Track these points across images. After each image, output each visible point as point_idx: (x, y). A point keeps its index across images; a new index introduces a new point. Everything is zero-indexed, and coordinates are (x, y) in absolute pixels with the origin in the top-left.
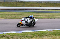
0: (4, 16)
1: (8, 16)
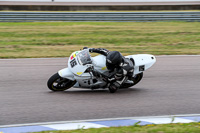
0: (128, 41)
1: (147, 40)
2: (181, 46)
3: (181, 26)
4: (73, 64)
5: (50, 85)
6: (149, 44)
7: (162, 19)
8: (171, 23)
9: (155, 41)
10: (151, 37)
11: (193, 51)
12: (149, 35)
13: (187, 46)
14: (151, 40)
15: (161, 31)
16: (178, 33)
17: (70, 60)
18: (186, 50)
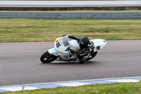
1: (6, 32)
2: (30, 36)
3: (30, 22)
4: (58, 45)
5: (42, 59)
6: (7, 34)
7: (17, 17)
8: (23, 20)
9: (12, 32)
10: (9, 30)
11: (38, 39)
12: (7, 28)
13: (34, 36)
14: (9, 32)
15: (16, 25)
16: (28, 27)
17: (55, 43)
18: (33, 39)
